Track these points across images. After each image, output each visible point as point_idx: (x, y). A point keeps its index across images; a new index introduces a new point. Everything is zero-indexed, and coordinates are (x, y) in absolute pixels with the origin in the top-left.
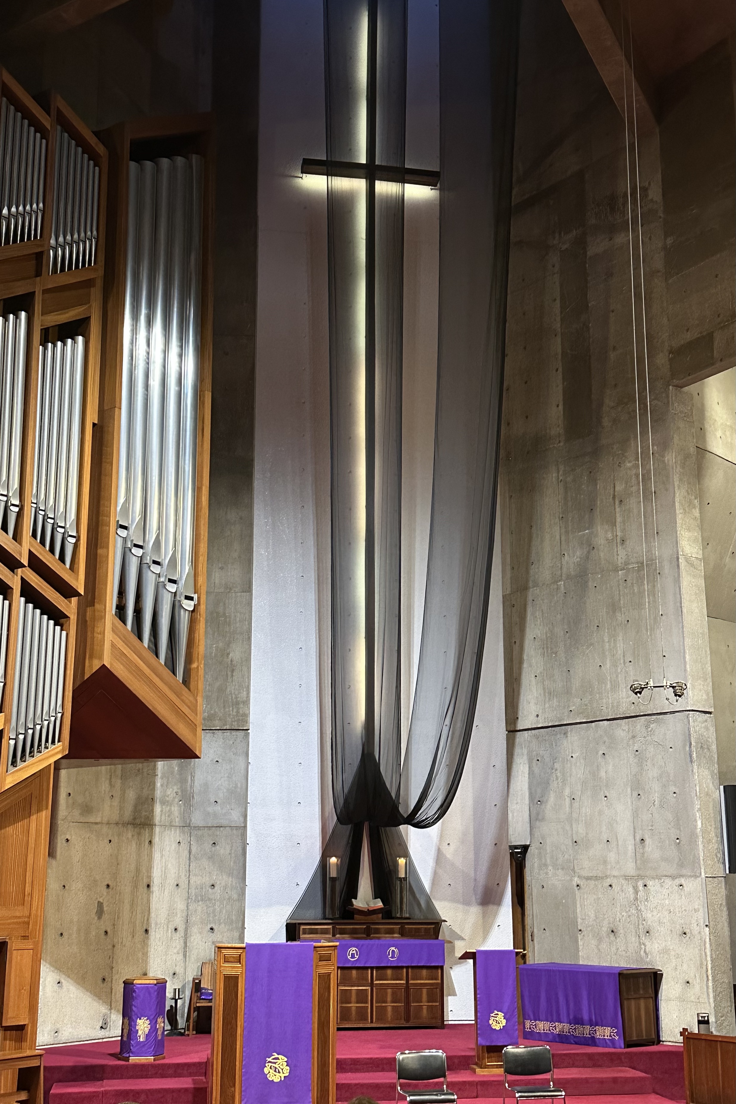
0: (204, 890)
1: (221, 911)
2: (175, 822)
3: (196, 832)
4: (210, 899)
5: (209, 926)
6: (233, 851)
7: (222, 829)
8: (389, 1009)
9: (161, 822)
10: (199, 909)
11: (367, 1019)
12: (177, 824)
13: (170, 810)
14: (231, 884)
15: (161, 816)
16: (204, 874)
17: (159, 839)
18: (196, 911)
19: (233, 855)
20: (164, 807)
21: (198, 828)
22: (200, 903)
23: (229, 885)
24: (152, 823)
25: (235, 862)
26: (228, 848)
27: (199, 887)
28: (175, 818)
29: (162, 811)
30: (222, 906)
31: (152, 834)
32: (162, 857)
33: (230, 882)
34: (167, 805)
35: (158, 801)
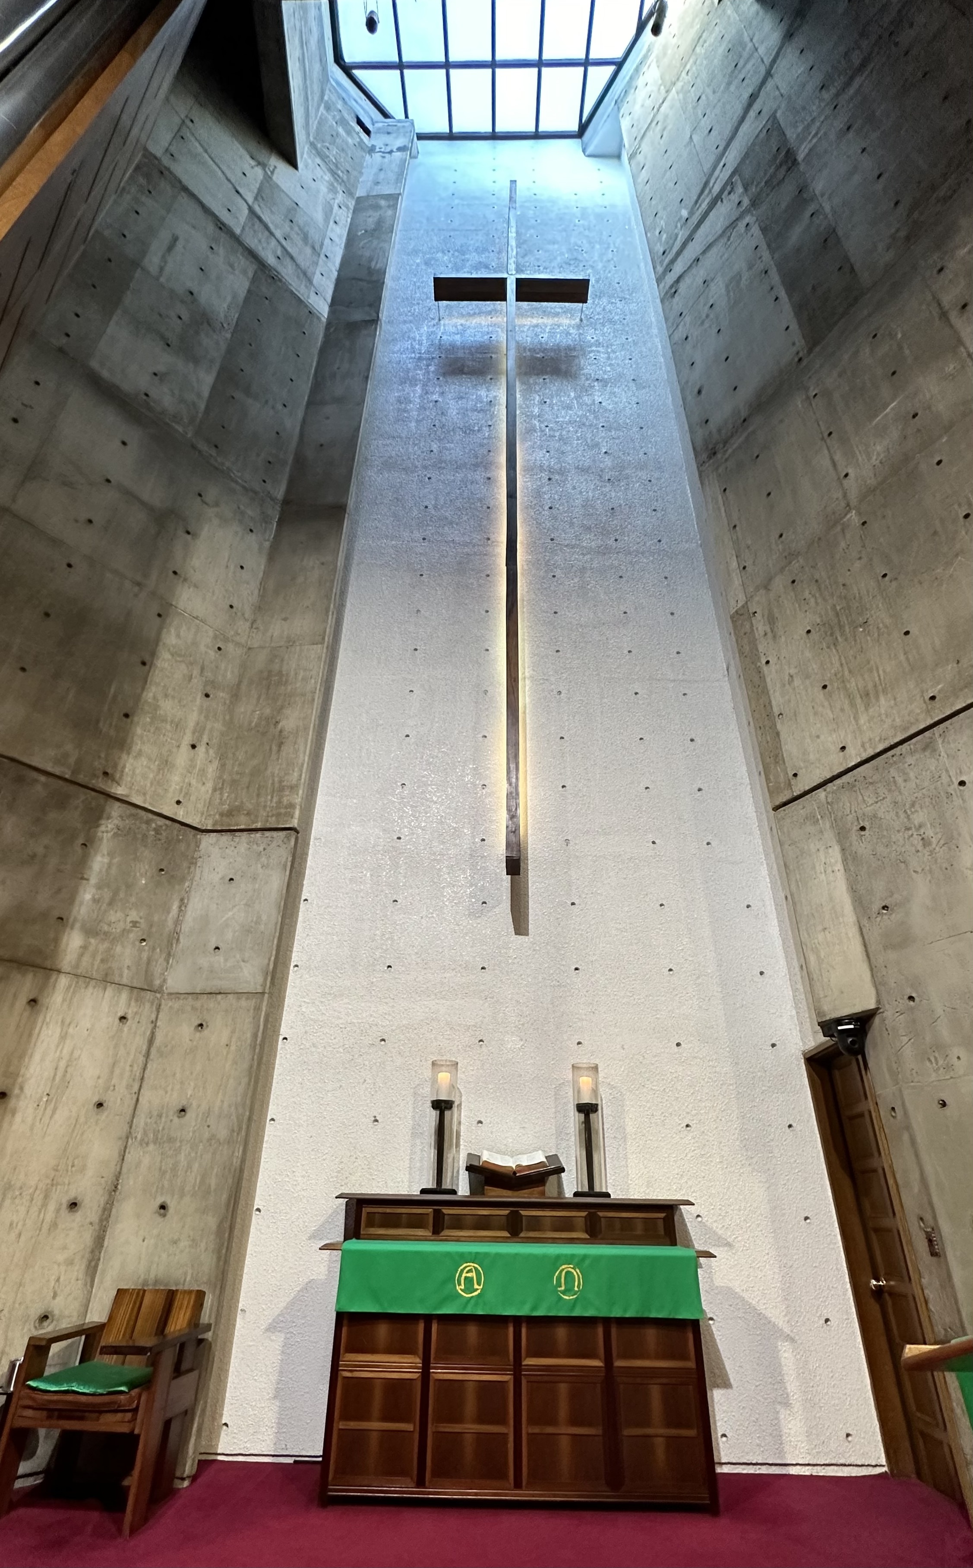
0: (163, 1119)
1: (189, 1167)
2: (121, 976)
3: (170, 1004)
4: (171, 1140)
5: (159, 1201)
6: (234, 1040)
7: (219, 997)
8: (565, 1444)
9: (77, 966)
10: (146, 1161)
11: (503, 1476)
12: (125, 981)
13: (109, 950)
14: (221, 1108)
15: (81, 955)
16: (170, 1087)
17: (64, 1000)
18: (138, 1164)
19: (233, 1048)
20: (92, 941)
21: (177, 995)
22: (151, 1147)
23: (216, 1109)
24: (48, 964)
25: (235, 1062)
26: (226, 1033)
27: (155, 1113)
28: (120, 969)
29: (84, 948)
30: (193, 1155)
31: (44, 986)
32: (63, 1037)
33: (218, 1103)
34: (103, 940)
35: (78, 925)
